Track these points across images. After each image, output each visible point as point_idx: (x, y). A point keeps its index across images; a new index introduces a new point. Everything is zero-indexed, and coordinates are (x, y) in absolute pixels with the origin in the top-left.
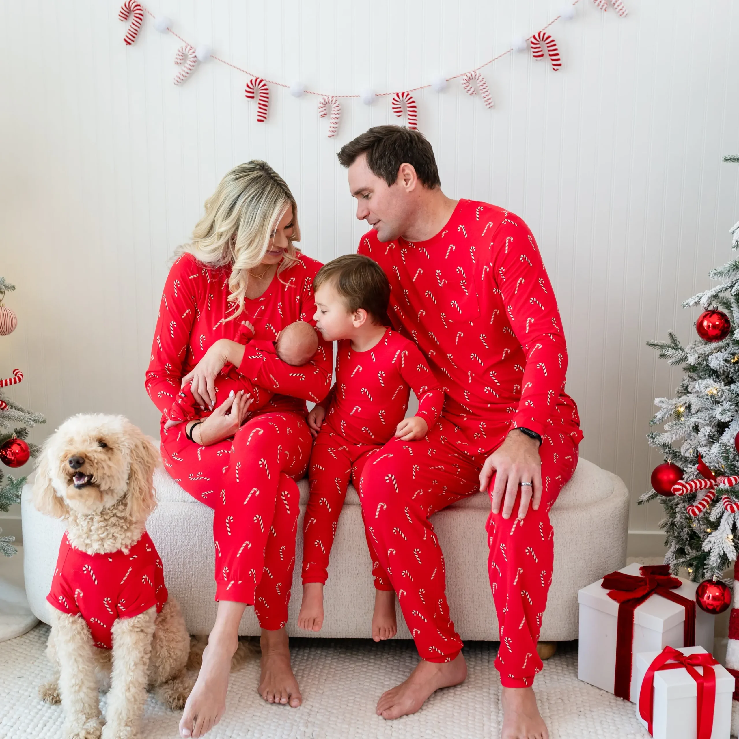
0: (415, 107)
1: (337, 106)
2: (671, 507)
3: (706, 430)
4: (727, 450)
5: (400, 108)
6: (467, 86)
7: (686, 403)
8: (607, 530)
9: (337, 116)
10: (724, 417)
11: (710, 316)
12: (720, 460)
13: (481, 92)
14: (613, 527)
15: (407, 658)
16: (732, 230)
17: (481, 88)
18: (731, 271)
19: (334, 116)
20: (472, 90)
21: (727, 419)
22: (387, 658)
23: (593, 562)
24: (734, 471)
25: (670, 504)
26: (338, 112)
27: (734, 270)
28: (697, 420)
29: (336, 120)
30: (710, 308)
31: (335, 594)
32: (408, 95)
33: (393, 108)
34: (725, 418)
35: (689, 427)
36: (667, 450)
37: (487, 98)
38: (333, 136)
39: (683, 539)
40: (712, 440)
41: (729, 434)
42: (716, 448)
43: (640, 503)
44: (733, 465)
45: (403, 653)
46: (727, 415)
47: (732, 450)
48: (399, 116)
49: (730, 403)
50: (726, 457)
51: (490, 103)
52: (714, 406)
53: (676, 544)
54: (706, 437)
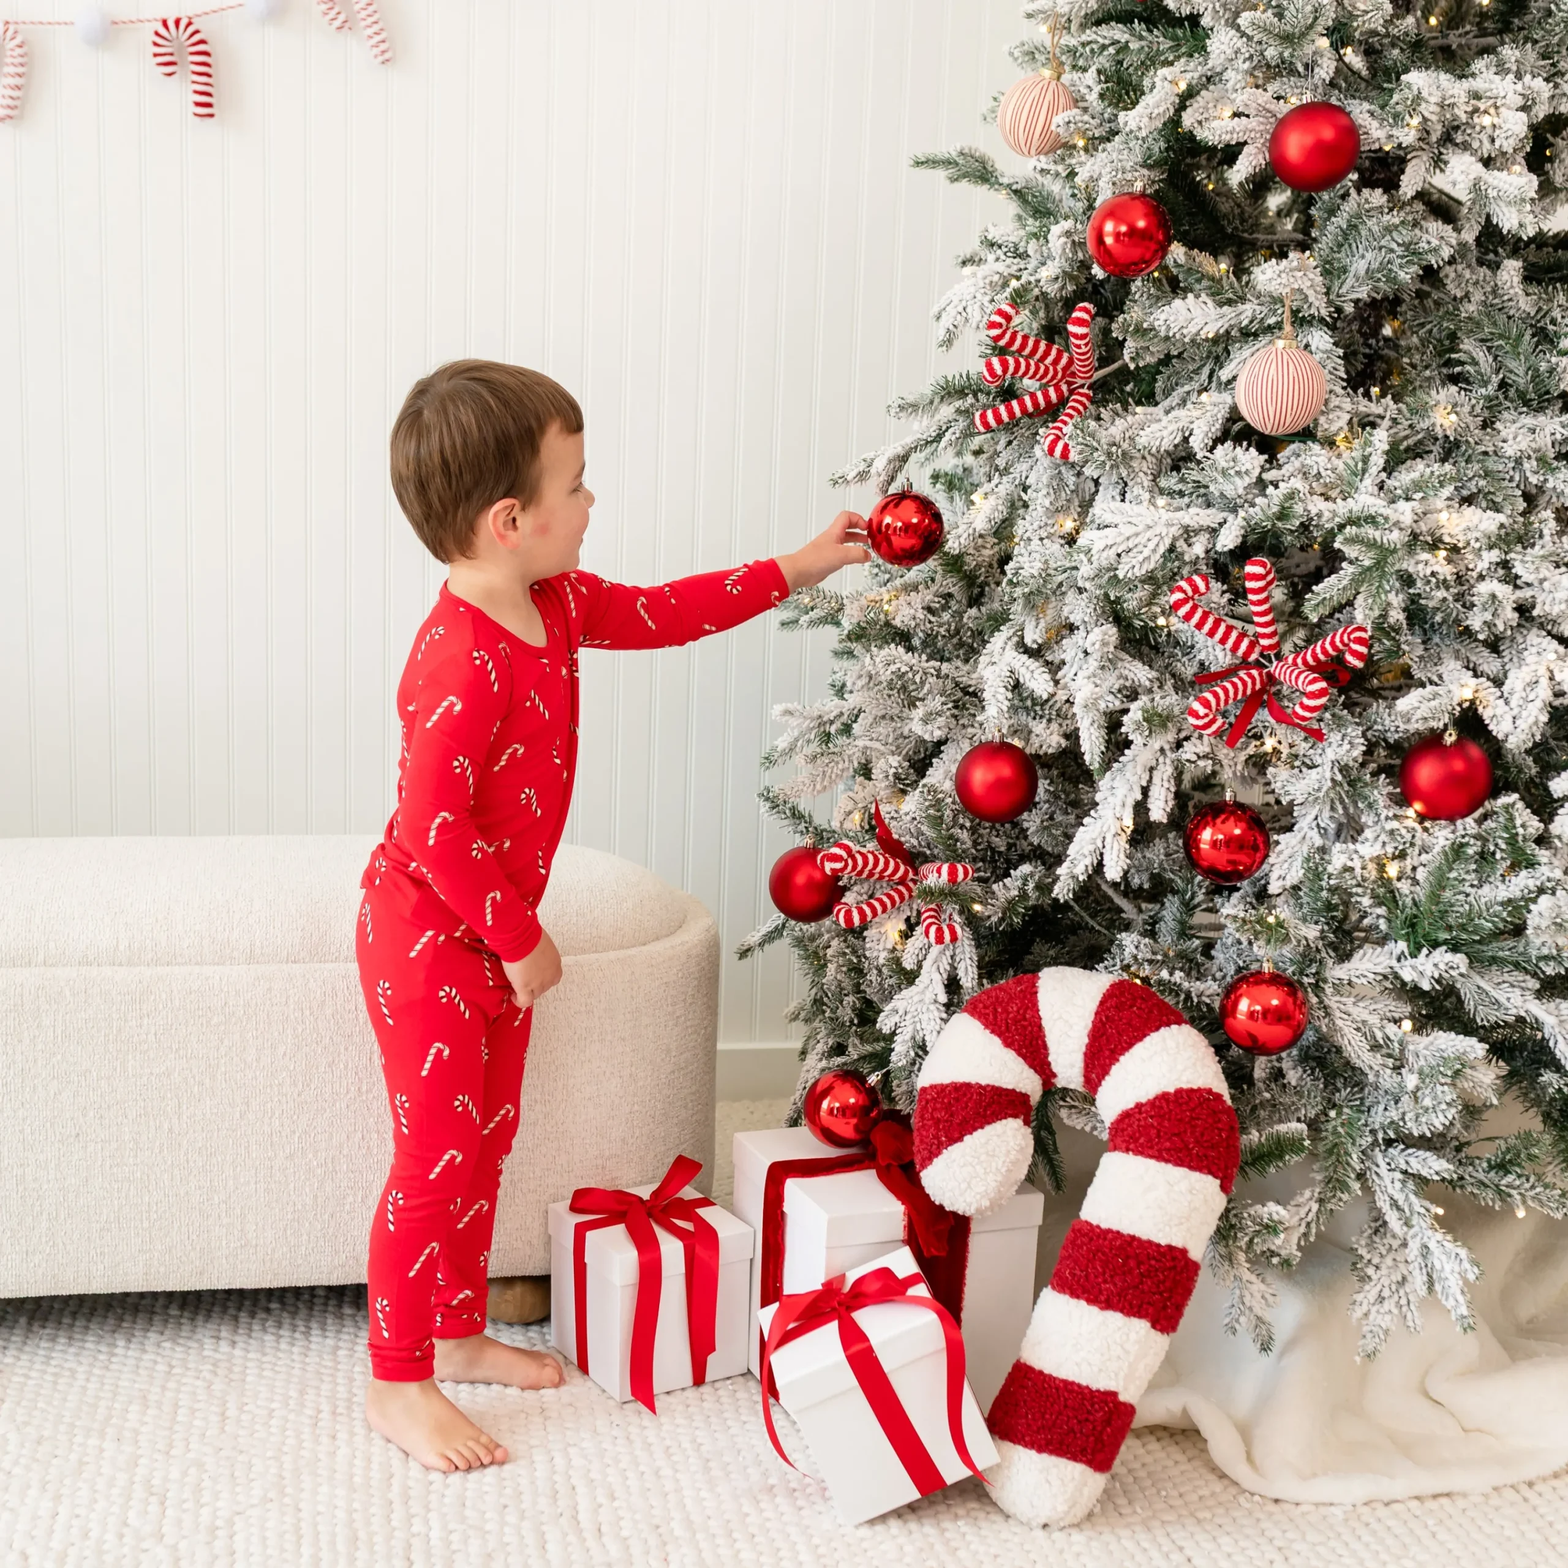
0: (206, 54)
1: (20, 46)
2: (816, 953)
3: (888, 764)
4: (939, 801)
5: (171, 54)
6: (331, 9)
7: (842, 714)
8: (670, 1009)
9: (20, 70)
10: (929, 727)
11: (896, 506)
12: (924, 828)
13: (363, 23)
14: (684, 1000)
15: (206, 1340)
16: (935, 310)
17: (363, 14)
18: (937, 400)
19: (12, 70)
20: (342, 18)
21: (938, 734)
22: (158, 1345)
23: (641, 1083)
24: (955, 851)
25: (812, 947)
26: (20, 60)
27: (942, 398)
28: (869, 744)
29: (18, 81)
30: (892, 490)
31: (21, 1189)
32: (189, 24)
33: (156, 55)
34: (933, 732)
35: (851, 761)
36: (802, 827)
37: (378, 38)
38: (10, 117)
39: (843, 1024)
40: (902, 786)
41: (941, 771)
42: (912, 804)
43: (744, 953)
44: (951, 837)
45: (199, 1330)
46: (937, 725)
47: (949, 800)
48: (170, 75)
49: (943, 699)
50: (935, 818)
51: (383, 52)
52: (906, 710)
53: (828, 1035)
54: (891, 778)
